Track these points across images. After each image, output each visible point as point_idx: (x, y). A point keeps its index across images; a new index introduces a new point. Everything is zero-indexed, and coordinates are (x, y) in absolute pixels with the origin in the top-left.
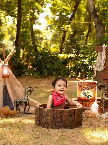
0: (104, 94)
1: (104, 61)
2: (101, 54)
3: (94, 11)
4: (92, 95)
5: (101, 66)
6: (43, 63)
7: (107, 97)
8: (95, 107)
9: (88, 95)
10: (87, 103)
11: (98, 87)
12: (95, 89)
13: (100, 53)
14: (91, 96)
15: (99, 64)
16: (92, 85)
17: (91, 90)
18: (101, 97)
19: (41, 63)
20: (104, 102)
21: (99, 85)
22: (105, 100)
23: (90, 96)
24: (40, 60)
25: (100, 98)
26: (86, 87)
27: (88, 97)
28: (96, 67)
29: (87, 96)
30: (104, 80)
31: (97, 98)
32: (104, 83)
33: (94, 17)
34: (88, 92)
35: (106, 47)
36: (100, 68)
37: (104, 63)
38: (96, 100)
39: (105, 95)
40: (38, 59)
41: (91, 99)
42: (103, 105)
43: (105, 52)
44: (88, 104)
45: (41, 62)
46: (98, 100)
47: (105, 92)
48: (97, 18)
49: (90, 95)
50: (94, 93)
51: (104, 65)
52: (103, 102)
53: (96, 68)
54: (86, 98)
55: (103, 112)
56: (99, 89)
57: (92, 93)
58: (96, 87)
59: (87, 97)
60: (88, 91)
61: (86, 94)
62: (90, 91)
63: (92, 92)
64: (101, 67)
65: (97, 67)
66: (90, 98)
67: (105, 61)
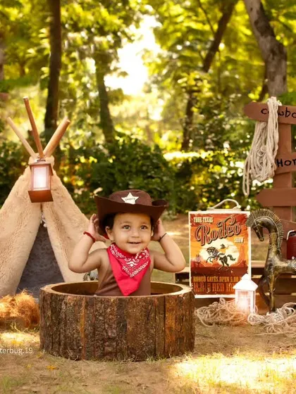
0: (274, 249)
1: (274, 150)
2: (265, 129)
4: (236, 256)
5: (264, 163)
6: (116, 176)
7: (281, 260)
8: (246, 293)
9: (222, 256)
10: (222, 279)
11: (254, 229)
12: (247, 235)
13: (262, 125)
14: (232, 259)
15: (258, 158)
16: (236, 224)
17: (232, 241)
19: (112, 175)
20: (275, 277)
21: (257, 223)
22: (276, 269)
23: (229, 258)
24: (109, 167)
25: (261, 264)
26: (218, 229)
27: (224, 260)
28: (250, 168)
29: (221, 259)
30: (274, 207)
31: (252, 263)
32: (271, 216)
33: (262, 35)
34: (223, 247)
35: (279, 107)
36: (260, 170)
37: (276, 154)
38: (249, 270)
39: (277, 253)
40: (102, 163)
41: (233, 268)
42: (271, 285)
43: (276, 120)
44: (225, 283)
45: (113, 171)
46: (255, 271)
47: (277, 244)
48: (269, 38)
49: (230, 256)
50: (243, 250)
51: (273, 161)
52: (272, 276)
53: (250, 172)
54: (218, 264)
55: (272, 305)
56: (257, 234)
57: (235, 247)
58: (249, 228)
59: (220, 262)
60: (225, 242)
61: (217, 252)
62: (231, 243)
63: (236, 244)
64: (264, 168)
65: (252, 167)
66: (230, 263)
67: (277, 148)
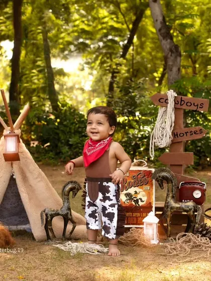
0: (171, 195)
1: (171, 126)
2: (165, 111)
3: (162, 26)
4: (145, 199)
5: (165, 135)
6: (60, 135)
7: (176, 202)
8: (151, 224)
9: (135, 199)
10: (135, 215)
11: (157, 180)
12: (152, 185)
13: (164, 109)
14: (142, 201)
15: (161, 131)
16: (145, 177)
17: (142, 189)
18: (164, 203)
19: (57, 134)
20: (171, 214)
21: (159, 177)
22: (172, 208)
23: (140, 200)
24: (55, 128)
25: (161, 204)
26: (133, 181)
27: (137, 201)
28: (155, 139)
29: (134, 201)
30: (171, 165)
31: (155, 204)
32: (169, 172)
33: (164, 39)
34: (136, 192)
35: (175, 97)
36: (162, 140)
37: (172, 129)
38: (154, 209)
39: (173, 197)
40: (51, 126)
41: (142, 207)
42: (168, 219)
43: (173, 105)
44: (137, 218)
45: (58, 131)
46: (157, 209)
47: (172, 191)
48: (169, 40)
49: (141, 199)
50: (149, 195)
51: (171, 134)
52: (169, 213)
53: (155, 141)
54: (132, 204)
55: (169, 233)
56: (160, 184)
57: (144, 193)
58: (154, 181)
59: (134, 203)
60: (137, 189)
61: (131, 196)
63: (144, 191)
64: (164, 139)
65: (156, 138)
66: (140, 203)
67: (173, 125)
